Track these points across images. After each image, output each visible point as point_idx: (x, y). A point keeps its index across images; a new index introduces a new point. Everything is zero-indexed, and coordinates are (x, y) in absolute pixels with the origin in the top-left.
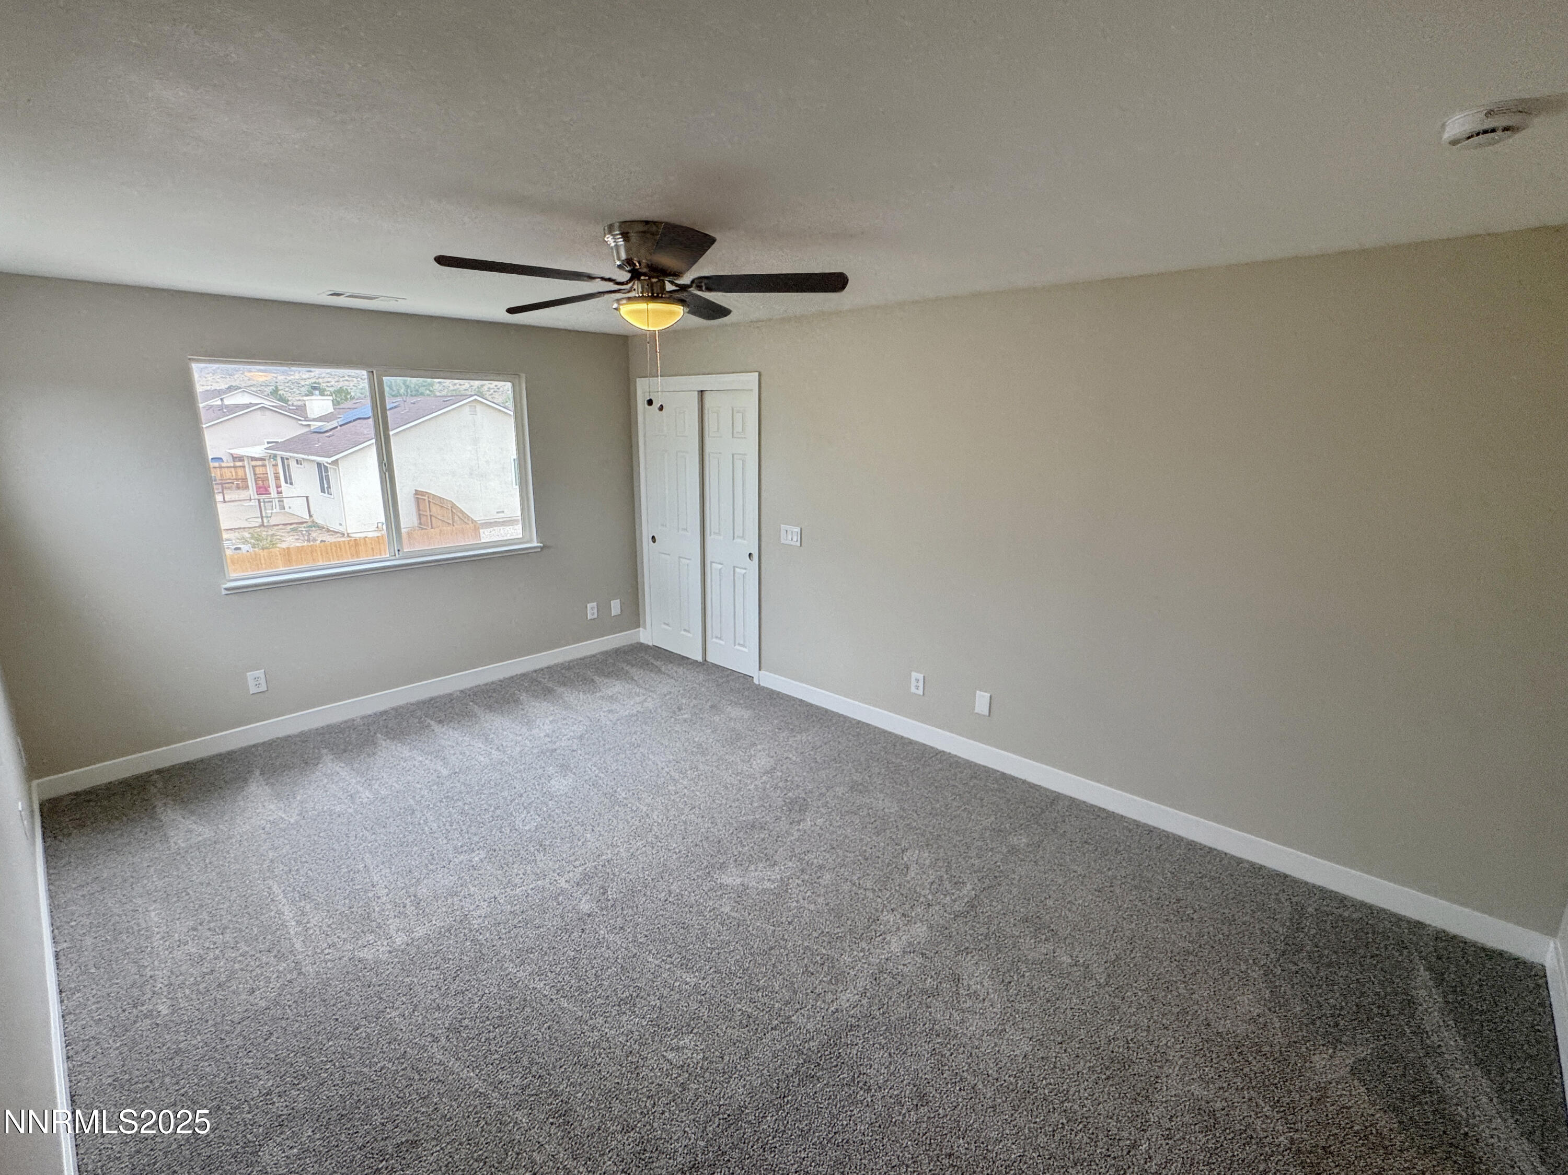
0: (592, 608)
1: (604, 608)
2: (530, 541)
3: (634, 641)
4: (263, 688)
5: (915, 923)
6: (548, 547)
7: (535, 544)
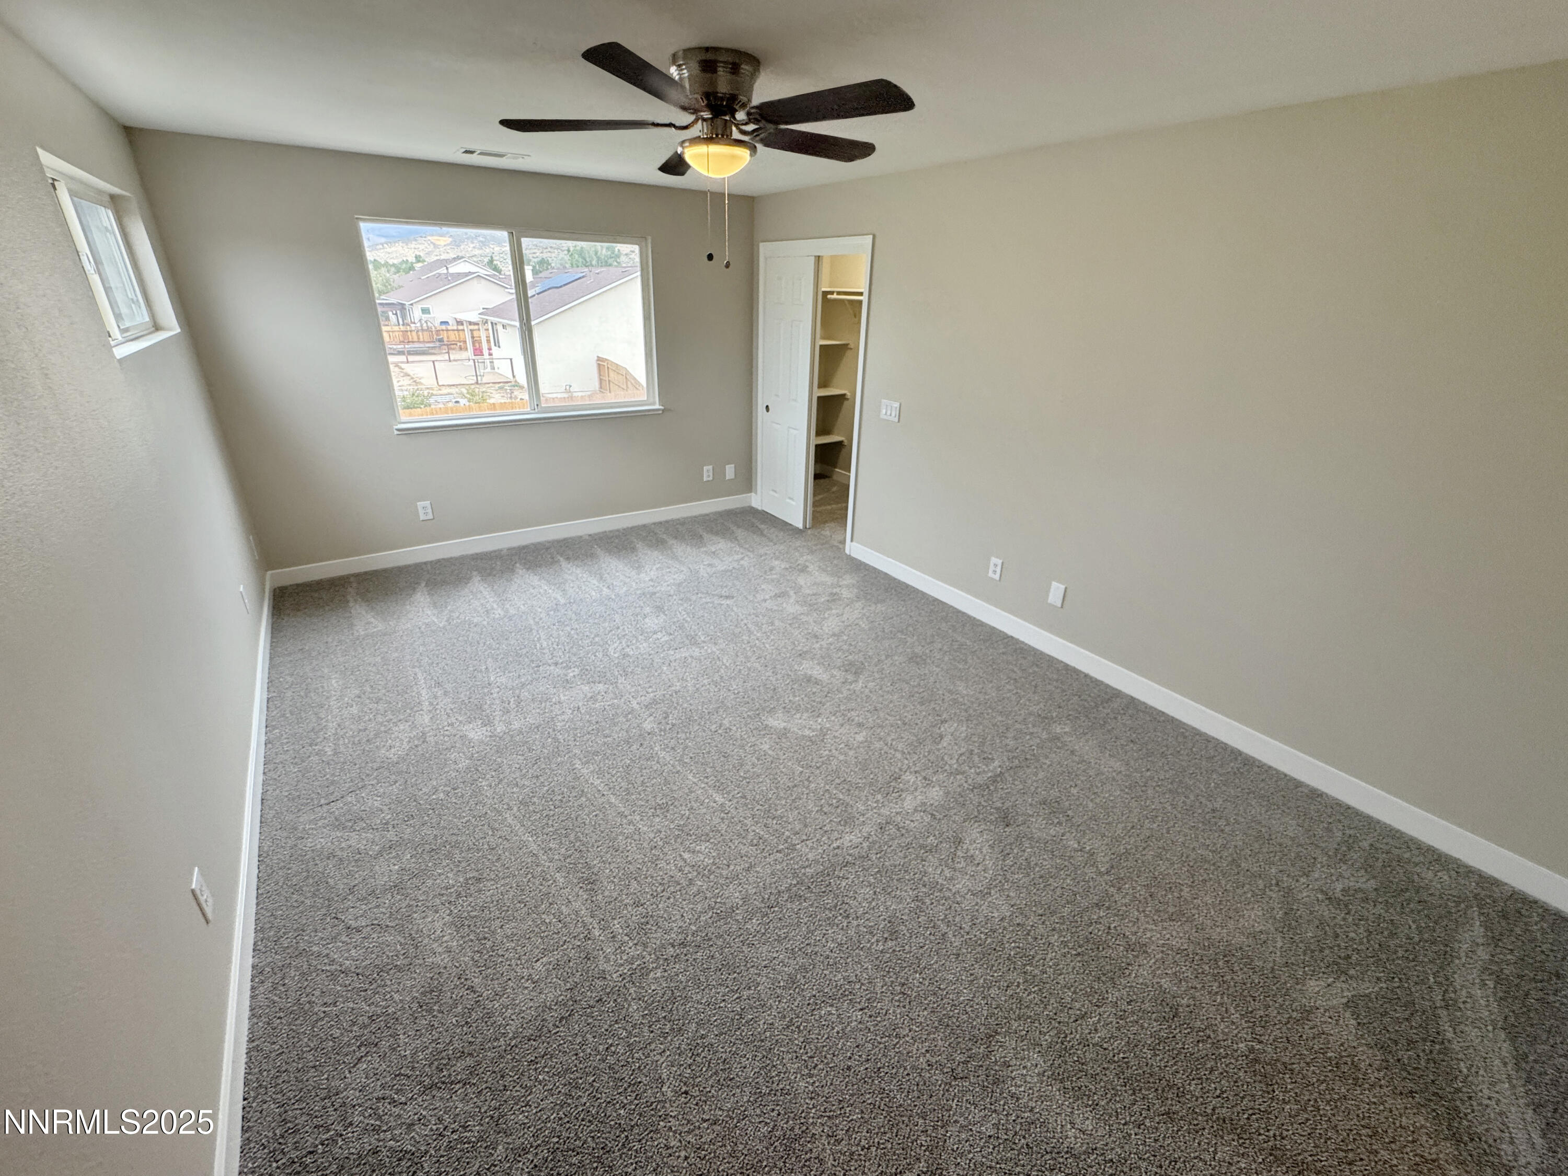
0: (708, 471)
1: (719, 472)
2: (654, 404)
3: (746, 505)
4: (430, 516)
5: (933, 787)
6: (669, 410)
7: (657, 406)
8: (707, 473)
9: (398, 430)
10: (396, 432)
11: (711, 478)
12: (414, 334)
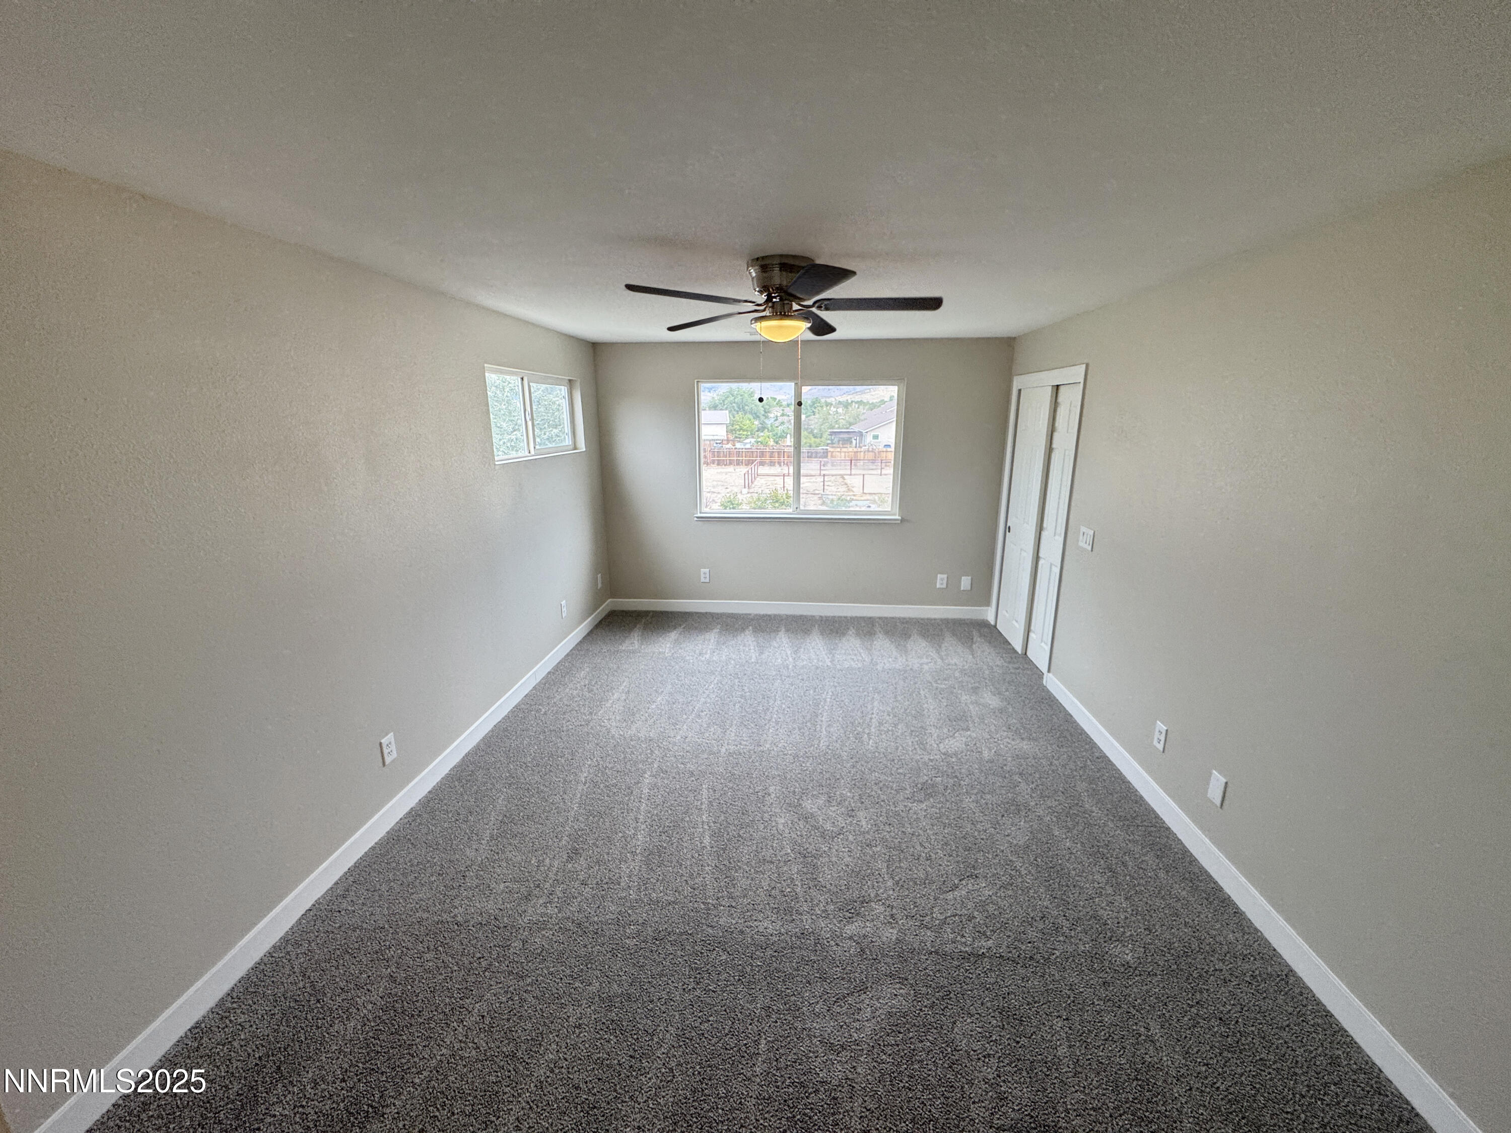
0: (942, 579)
1: (953, 582)
2: (895, 515)
3: (981, 617)
4: (707, 580)
5: (892, 928)
6: (907, 521)
7: (897, 517)
8: (941, 581)
9: (697, 517)
10: (696, 519)
11: (944, 586)
12: (862, 453)
